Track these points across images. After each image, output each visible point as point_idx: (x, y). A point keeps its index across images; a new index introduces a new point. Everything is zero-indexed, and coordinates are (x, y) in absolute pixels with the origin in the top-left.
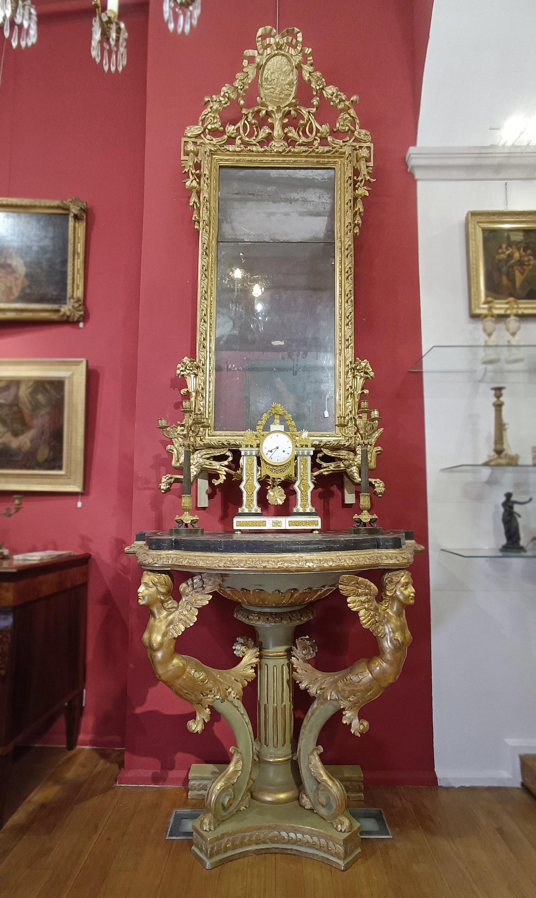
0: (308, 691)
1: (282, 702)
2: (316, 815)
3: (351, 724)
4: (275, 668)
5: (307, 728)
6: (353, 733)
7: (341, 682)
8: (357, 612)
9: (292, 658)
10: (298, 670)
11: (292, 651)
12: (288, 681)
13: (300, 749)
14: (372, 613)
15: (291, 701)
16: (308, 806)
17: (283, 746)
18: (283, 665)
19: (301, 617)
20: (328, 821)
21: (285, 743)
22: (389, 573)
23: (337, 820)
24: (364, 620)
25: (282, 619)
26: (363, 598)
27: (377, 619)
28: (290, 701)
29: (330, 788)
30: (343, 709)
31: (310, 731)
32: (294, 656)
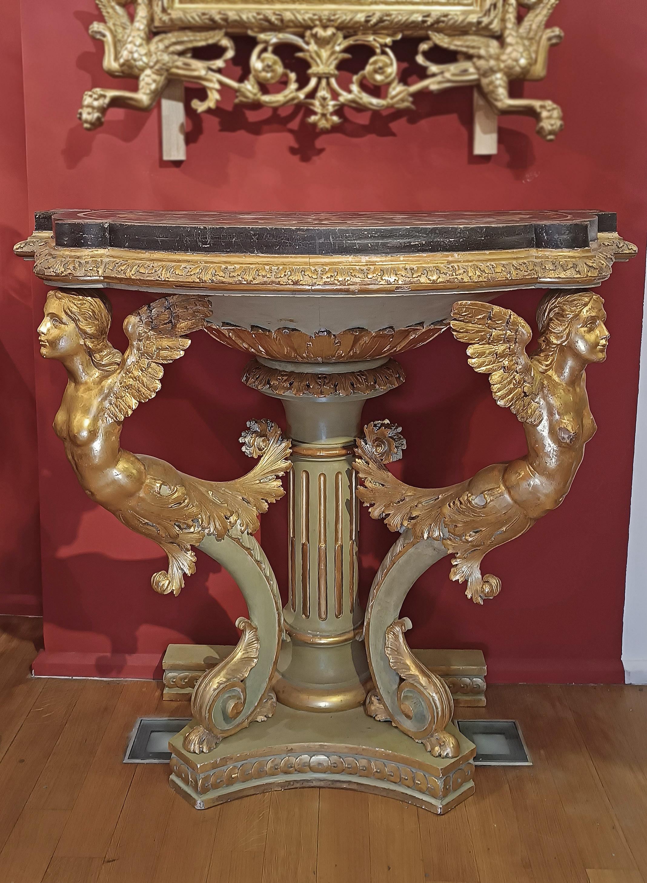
0: (386, 522)
1: (336, 540)
2: (396, 731)
3: (466, 582)
4: (322, 478)
5: (383, 588)
6: (469, 597)
7: (450, 506)
9: (357, 460)
10: (367, 484)
11: (357, 447)
12: (348, 504)
13: (368, 624)
14: (517, 377)
15: (354, 538)
16: (382, 717)
17: (337, 617)
18: (339, 473)
19: (375, 383)
20: (417, 741)
21: (340, 612)
22: (557, 297)
23: (433, 739)
25: (336, 386)
28: (351, 538)
29: (422, 689)
30: (453, 556)
31: (388, 593)
32: (360, 458)
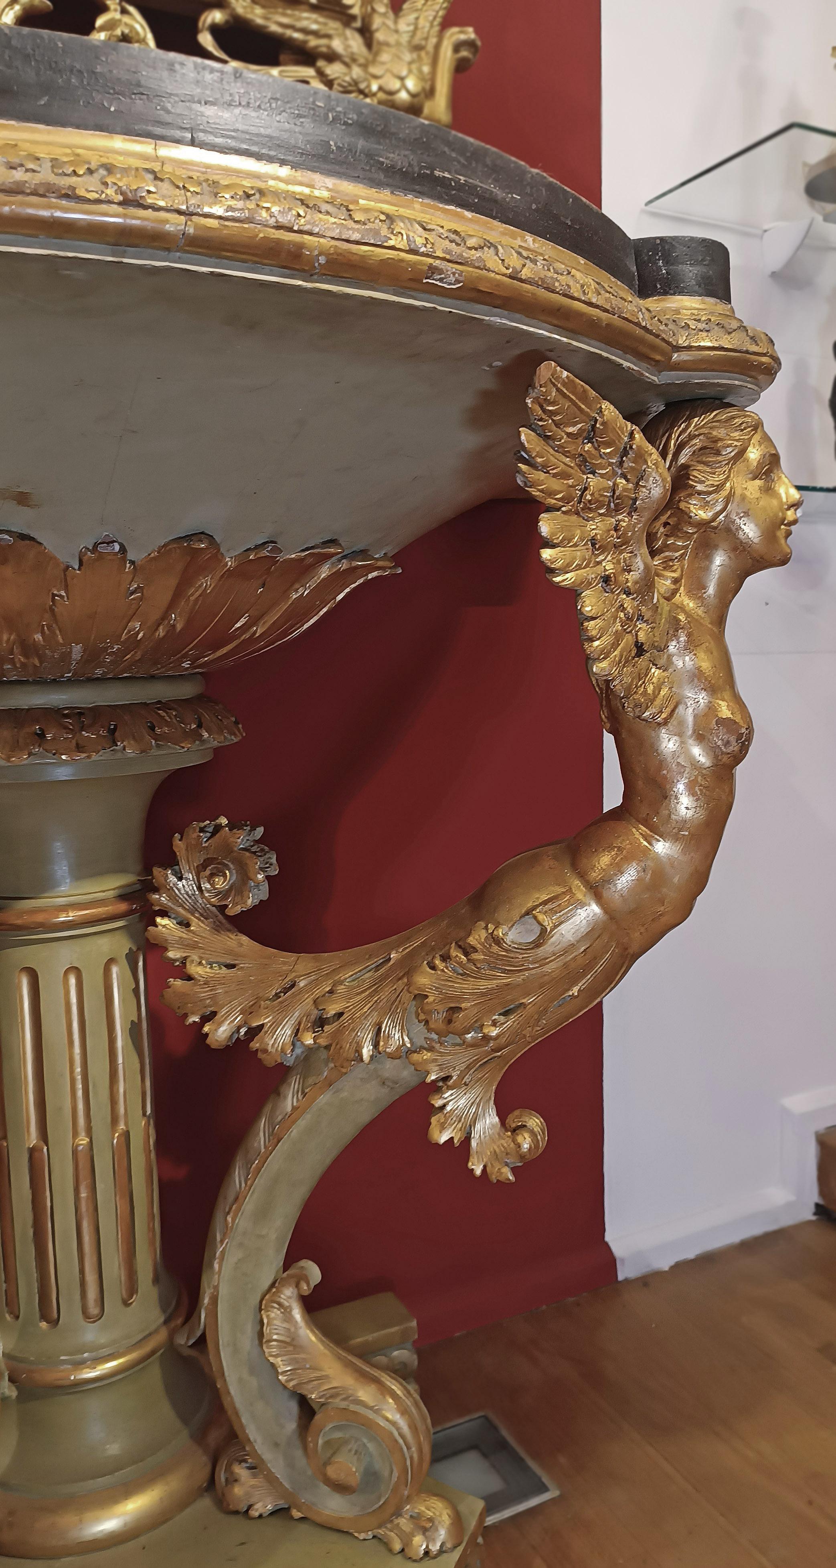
0: (255, 1045)
1: (115, 1120)
2: (304, 1527)
3: (467, 1139)
4: (72, 981)
5: (249, 1205)
6: (478, 1172)
7: (433, 967)
8: (572, 594)
9: (159, 920)
10: (193, 969)
11: (156, 890)
12: (134, 1030)
13: (214, 1300)
14: (629, 603)
16: (264, 1506)
17: (126, 1304)
18: (111, 961)
19: (200, 726)
20: (362, 1536)
21: (132, 1289)
22: (690, 418)
23: (403, 1522)
24: (602, 632)
25: (112, 732)
26: (597, 527)
27: (642, 636)
28: (144, 1114)
29: (371, 1415)
30: (435, 1088)
31: (263, 1213)
32: (164, 914)
